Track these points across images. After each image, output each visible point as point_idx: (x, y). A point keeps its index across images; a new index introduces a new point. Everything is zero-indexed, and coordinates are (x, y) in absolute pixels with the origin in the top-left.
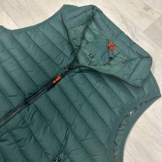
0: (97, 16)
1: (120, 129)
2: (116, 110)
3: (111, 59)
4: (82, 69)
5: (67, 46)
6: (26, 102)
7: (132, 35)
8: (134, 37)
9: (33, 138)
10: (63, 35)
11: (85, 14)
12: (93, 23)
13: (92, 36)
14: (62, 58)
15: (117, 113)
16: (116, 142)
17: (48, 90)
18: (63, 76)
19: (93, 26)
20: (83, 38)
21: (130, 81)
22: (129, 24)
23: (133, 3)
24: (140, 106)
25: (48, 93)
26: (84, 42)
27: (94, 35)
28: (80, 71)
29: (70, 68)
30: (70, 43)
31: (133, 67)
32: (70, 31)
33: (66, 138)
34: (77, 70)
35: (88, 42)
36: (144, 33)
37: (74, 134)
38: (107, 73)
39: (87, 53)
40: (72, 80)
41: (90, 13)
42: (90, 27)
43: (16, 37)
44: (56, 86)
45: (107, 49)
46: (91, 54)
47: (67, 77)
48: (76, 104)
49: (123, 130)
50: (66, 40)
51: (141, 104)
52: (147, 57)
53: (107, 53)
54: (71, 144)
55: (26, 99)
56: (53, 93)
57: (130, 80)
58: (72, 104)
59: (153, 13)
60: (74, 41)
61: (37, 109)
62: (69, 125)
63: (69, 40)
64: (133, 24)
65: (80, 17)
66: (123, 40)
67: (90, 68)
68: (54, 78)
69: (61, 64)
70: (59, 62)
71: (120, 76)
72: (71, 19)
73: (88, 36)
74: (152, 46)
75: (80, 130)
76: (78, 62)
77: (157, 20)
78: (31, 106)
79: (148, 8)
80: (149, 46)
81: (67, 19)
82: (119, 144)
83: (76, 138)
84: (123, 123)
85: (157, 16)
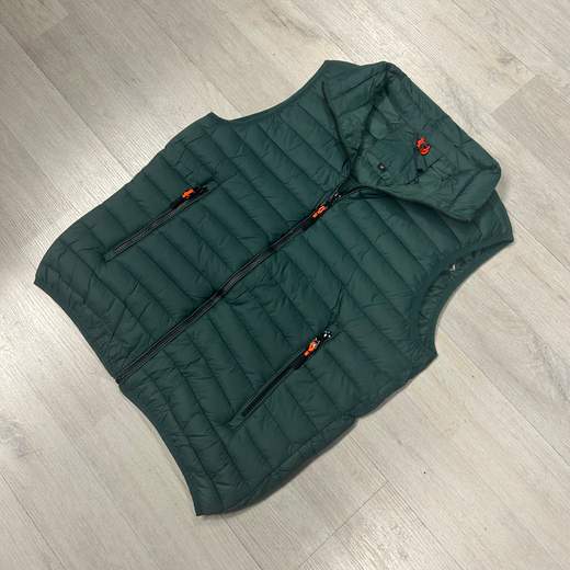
0: (395, 85)
1: (431, 294)
2: (425, 263)
3: (420, 172)
4: (364, 191)
5: (335, 148)
6: (271, 248)
7: (469, 121)
8: (472, 126)
9: (287, 301)
10: (327, 128)
11: (369, 82)
12: (387, 100)
13: (385, 126)
14: (327, 173)
15: (427, 268)
16: (424, 313)
17: (305, 229)
18: (329, 205)
19: (386, 105)
20: (366, 131)
21: (452, 212)
22: (463, 97)
23: (476, 47)
24: (470, 257)
25: (306, 234)
26: (368, 139)
27: (388, 124)
28: (361, 197)
29: (343, 191)
30: (340, 144)
31: (459, 187)
32: (340, 120)
33: (339, 303)
34: (356, 194)
35: (375, 140)
36: (494, 118)
37: (351, 296)
38: (410, 198)
39: (374, 161)
40: (345, 213)
41: (379, 79)
42: (380, 107)
43: (242, 135)
44: (318, 223)
45: (412, 152)
46: (381, 164)
47: (336, 207)
48: (354, 252)
49: (435, 295)
50: (333, 138)
51: (474, 254)
52: (491, 168)
53: (413, 162)
54: (347, 312)
55: (270, 244)
56: (314, 235)
57: (452, 210)
58: (346, 253)
59: (518, 71)
60: (349, 139)
61: (289, 260)
62: (343, 286)
63: (339, 136)
64: (472, 98)
65: (361, 90)
66: (447, 132)
67: (378, 190)
68: (315, 210)
69: (325, 183)
70: (322, 180)
71: (434, 203)
72: (343, 94)
73: (377, 127)
74: (509, 143)
75: (360, 289)
76: (357, 180)
77: (525, 86)
78: (278, 255)
79: (509, 58)
80: (501, 143)
81: (334, 94)
82: (428, 316)
83: (356, 303)
84: (436, 284)
85: (527, 77)
